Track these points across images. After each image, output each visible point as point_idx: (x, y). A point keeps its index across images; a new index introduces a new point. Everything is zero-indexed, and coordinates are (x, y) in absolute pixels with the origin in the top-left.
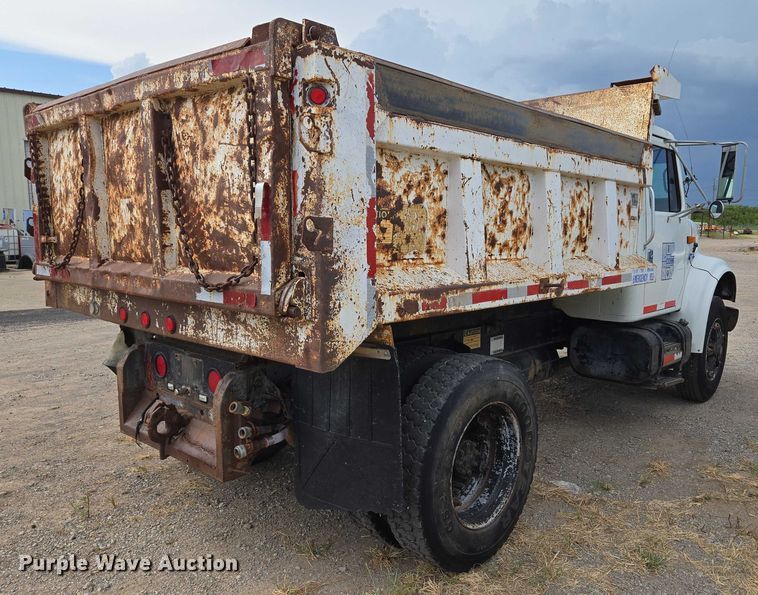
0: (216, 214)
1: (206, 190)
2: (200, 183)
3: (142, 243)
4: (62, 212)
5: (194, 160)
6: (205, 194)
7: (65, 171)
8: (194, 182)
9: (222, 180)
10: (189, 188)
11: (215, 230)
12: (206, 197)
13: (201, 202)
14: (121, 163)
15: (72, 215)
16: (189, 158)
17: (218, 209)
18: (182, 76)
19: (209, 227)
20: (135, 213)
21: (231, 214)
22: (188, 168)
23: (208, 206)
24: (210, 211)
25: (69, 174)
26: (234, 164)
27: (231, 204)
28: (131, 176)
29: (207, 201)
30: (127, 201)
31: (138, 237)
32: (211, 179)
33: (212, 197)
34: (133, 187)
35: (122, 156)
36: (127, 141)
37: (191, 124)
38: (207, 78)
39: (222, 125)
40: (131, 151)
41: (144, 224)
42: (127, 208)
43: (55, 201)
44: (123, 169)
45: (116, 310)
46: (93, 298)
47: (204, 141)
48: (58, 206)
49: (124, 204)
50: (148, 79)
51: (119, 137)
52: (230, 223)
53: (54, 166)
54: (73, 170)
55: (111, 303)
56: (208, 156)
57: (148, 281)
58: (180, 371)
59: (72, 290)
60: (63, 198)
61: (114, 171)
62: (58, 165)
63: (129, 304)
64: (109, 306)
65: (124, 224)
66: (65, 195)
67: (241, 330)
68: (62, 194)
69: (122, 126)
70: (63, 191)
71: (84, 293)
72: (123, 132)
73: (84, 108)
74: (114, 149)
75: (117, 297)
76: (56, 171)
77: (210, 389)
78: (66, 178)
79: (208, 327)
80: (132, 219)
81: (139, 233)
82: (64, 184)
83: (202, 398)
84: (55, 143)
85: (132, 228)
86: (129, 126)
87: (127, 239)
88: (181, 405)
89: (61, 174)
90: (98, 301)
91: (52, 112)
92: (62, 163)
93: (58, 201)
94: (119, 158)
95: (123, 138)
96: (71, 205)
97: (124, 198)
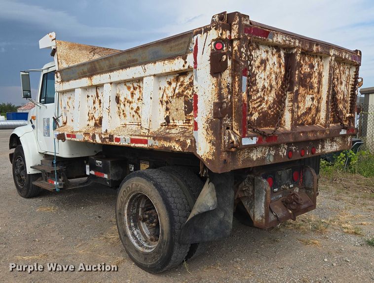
0: (342, 104)
2: (339, 93)
3: (314, 116)
4: (264, 99)
5: (338, 84)
6: (340, 96)
7: (271, 73)
8: (338, 91)
9: (344, 92)
10: (336, 94)
13: (339, 99)
14: (311, 78)
15: (272, 101)
16: (336, 83)
17: (343, 102)
18: (345, 54)
19: (339, 108)
20: (314, 102)
21: (345, 104)
22: (336, 86)
23: (341, 101)
25: (273, 76)
26: (346, 87)
27: (345, 100)
28: (316, 85)
30: (311, 96)
31: (312, 113)
32: (342, 92)
33: (342, 98)
34: (316, 90)
35: (312, 75)
36: (315, 69)
37: (338, 71)
38: (350, 59)
39: (344, 74)
40: (316, 74)
41: (318, 107)
42: (311, 99)
43: (254, 91)
44: (311, 81)
45: (285, 154)
46: (269, 152)
47: (340, 78)
48: (259, 95)
49: (308, 98)
50: (335, 49)
51: (309, 65)
52: (344, 107)
53: (259, 67)
54: (277, 74)
55: (282, 151)
56: (341, 83)
57: (323, 131)
58: (281, 180)
59: (249, 153)
60: (266, 90)
61: (306, 81)
62: (263, 68)
63: (294, 148)
64: (280, 153)
65: (306, 107)
66: (269, 88)
67: (335, 144)
68: (265, 87)
69: (310, 61)
70: (266, 85)
71: (262, 151)
72: (312, 64)
73: (302, 45)
74: (306, 70)
75: (286, 147)
76: (260, 71)
77: (293, 181)
78: (271, 78)
79: (325, 146)
80: (312, 105)
81: (313, 111)
82: (268, 81)
83: (291, 186)
84: (257, 51)
85: (310, 109)
86: (315, 62)
87: (305, 114)
88: (281, 196)
89: (266, 75)
90: (273, 153)
91: (276, 35)
92: (268, 67)
93: (258, 91)
94: (310, 75)
95: (312, 67)
96: (272, 95)
97: (310, 95)
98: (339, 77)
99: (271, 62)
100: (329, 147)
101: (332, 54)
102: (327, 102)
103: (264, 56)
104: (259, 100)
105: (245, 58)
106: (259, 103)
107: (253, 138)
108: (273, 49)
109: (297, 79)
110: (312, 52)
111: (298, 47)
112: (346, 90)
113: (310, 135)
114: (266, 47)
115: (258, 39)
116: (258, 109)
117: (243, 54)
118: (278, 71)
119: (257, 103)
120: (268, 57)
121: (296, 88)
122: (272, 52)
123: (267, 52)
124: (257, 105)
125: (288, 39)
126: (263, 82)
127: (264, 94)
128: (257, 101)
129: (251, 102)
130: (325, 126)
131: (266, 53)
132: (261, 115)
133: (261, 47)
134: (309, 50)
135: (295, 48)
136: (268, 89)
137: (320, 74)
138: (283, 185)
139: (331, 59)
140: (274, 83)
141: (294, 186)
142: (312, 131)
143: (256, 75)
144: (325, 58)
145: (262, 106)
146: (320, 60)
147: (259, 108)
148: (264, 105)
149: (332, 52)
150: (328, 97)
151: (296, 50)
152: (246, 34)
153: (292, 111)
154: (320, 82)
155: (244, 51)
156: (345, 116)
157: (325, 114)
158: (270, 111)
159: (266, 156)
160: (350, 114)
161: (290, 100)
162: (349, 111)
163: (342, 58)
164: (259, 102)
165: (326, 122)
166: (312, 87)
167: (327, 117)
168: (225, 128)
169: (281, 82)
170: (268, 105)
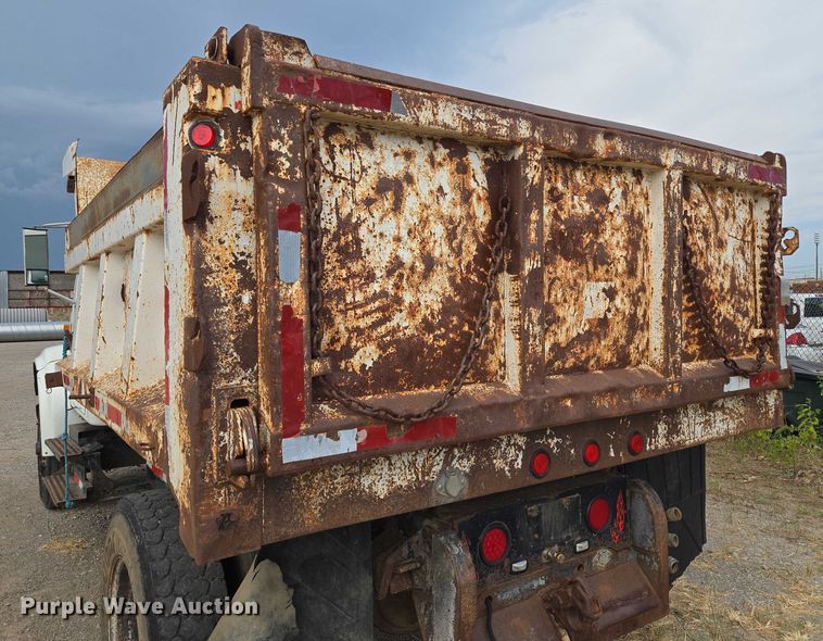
0: (729, 302)
1: (720, 278)
2: (715, 271)
3: (622, 341)
4: (398, 300)
5: (707, 247)
6: (717, 282)
7: (424, 222)
8: (708, 269)
9: (733, 268)
10: (702, 275)
11: (725, 317)
12: (721, 285)
13: (716, 290)
14: (597, 234)
15: (437, 307)
16: (702, 244)
17: (731, 298)
18: (720, 164)
19: (720, 315)
20: (618, 301)
21: (740, 302)
22: (702, 254)
23: (723, 294)
24: (724, 299)
25: (439, 230)
26: (740, 256)
27: (740, 291)
28: (619, 253)
29: (722, 289)
30: (602, 285)
31: (614, 335)
32: (724, 268)
33: (727, 285)
34: (621, 267)
35: (601, 222)
36: (611, 207)
37: (704, 210)
38: (742, 176)
39: (731, 219)
40: (619, 220)
41: (634, 316)
42: (602, 295)
43: (352, 276)
44: (601, 240)
45: (519, 464)
46: (447, 462)
47: (717, 230)
48: (375, 287)
49: (593, 290)
50: (682, 149)
51: (589, 195)
52: (738, 311)
53: (369, 202)
54: (451, 222)
55: (504, 456)
56: (721, 244)
57: (658, 388)
58: (539, 531)
59: (351, 475)
60: (406, 273)
61: (579, 241)
62: (388, 204)
63: (553, 442)
64: (498, 463)
65: (585, 317)
66: (420, 267)
67: (719, 415)
68: (401, 264)
69: (592, 182)
70: (407, 257)
71: (413, 464)
72: (600, 191)
73: (545, 134)
74: (579, 210)
75: (521, 441)
76: (377, 214)
77: (589, 530)
78: (426, 234)
79: (684, 427)
80: (609, 310)
81: (618, 330)
82: (415, 245)
83: (582, 546)
84: (364, 153)
85: (604, 322)
86: (613, 187)
87: (585, 339)
88: (542, 582)
89: (402, 224)
90: (465, 465)
91: (429, 104)
92: (411, 202)
93: (371, 277)
94: (594, 225)
95: (601, 199)
96: (436, 288)
97: (598, 280)
98: (711, 227)
99: (424, 186)
100: (699, 429)
101: (670, 163)
102: (665, 301)
103: (393, 167)
104: (377, 304)
105: (290, 171)
106: (379, 315)
107: (341, 433)
108: (436, 148)
109: (533, 235)
110: (590, 156)
111: (532, 142)
112: (742, 264)
113: (605, 405)
114: (407, 140)
115: (349, 112)
116: (374, 334)
117: (283, 159)
118: (459, 212)
119: (367, 314)
120: (413, 170)
121: (528, 266)
122: (431, 157)
123: (408, 155)
124: (369, 321)
125: (482, 116)
126: (391, 247)
127: (397, 286)
128: (368, 308)
129: (344, 312)
130: (666, 372)
131: (401, 159)
132: (391, 350)
133: (379, 140)
134: (577, 150)
135: (519, 144)
136: (412, 269)
137: (635, 222)
138: (550, 546)
139: (669, 177)
140: (440, 250)
141: (593, 547)
142: (612, 391)
143: (358, 225)
144: (652, 173)
145: (390, 325)
146: (630, 179)
147: (382, 330)
148: (399, 319)
149: (669, 157)
150: (667, 285)
151: (521, 150)
152: (290, 97)
153: (523, 335)
154: (635, 243)
155: (284, 150)
156: (745, 335)
157: (661, 334)
158: (429, 338)
159: (432, 477)
160: (762, 331)
161: (514, 298)
162: (760, 320)
163: (712, 174)
164: (378, 309)
165: (666, 360)
166: (602, 258)
167: (669, 344)
168: (225, 404)
169: (473, 248)
170: (419, 318)
